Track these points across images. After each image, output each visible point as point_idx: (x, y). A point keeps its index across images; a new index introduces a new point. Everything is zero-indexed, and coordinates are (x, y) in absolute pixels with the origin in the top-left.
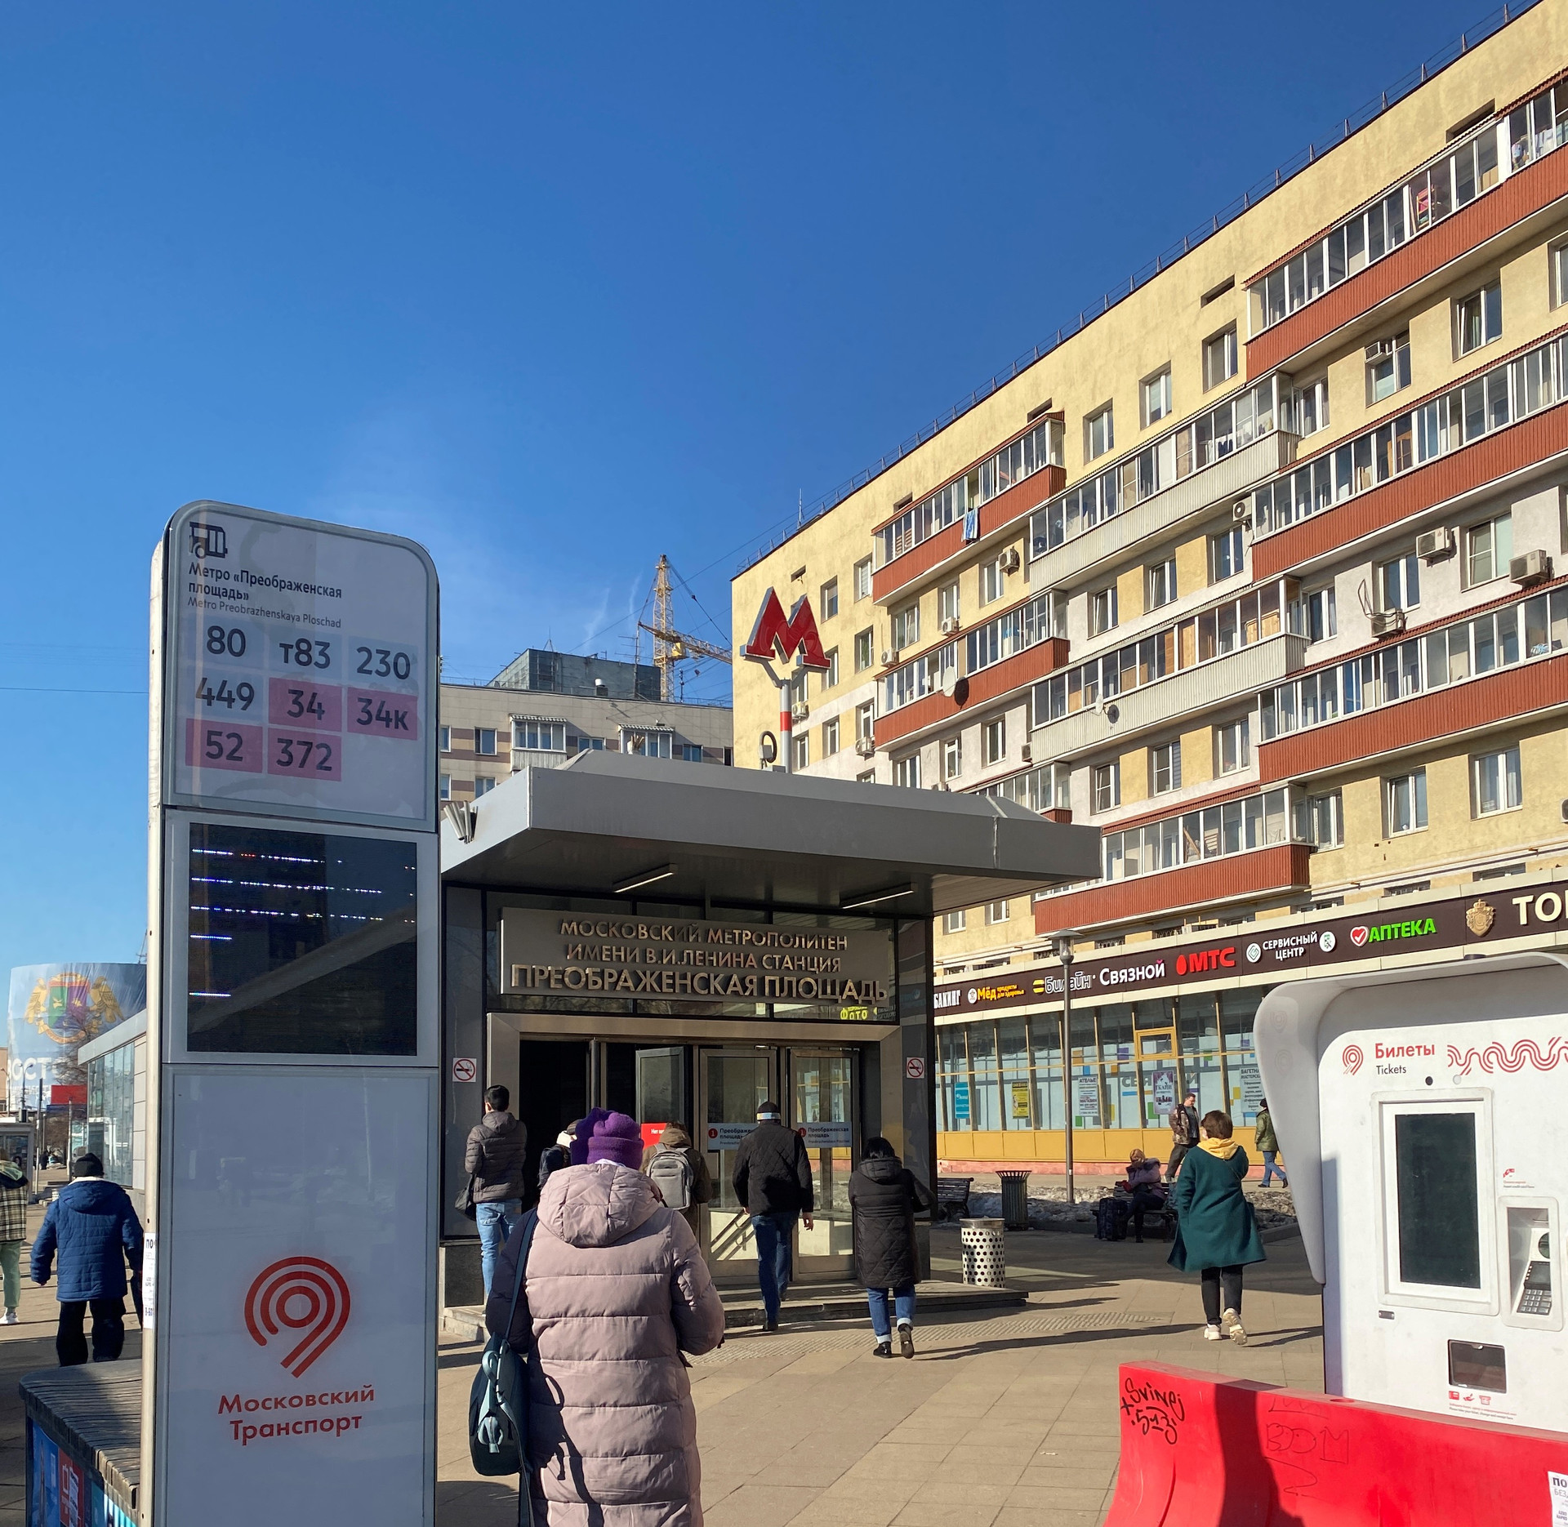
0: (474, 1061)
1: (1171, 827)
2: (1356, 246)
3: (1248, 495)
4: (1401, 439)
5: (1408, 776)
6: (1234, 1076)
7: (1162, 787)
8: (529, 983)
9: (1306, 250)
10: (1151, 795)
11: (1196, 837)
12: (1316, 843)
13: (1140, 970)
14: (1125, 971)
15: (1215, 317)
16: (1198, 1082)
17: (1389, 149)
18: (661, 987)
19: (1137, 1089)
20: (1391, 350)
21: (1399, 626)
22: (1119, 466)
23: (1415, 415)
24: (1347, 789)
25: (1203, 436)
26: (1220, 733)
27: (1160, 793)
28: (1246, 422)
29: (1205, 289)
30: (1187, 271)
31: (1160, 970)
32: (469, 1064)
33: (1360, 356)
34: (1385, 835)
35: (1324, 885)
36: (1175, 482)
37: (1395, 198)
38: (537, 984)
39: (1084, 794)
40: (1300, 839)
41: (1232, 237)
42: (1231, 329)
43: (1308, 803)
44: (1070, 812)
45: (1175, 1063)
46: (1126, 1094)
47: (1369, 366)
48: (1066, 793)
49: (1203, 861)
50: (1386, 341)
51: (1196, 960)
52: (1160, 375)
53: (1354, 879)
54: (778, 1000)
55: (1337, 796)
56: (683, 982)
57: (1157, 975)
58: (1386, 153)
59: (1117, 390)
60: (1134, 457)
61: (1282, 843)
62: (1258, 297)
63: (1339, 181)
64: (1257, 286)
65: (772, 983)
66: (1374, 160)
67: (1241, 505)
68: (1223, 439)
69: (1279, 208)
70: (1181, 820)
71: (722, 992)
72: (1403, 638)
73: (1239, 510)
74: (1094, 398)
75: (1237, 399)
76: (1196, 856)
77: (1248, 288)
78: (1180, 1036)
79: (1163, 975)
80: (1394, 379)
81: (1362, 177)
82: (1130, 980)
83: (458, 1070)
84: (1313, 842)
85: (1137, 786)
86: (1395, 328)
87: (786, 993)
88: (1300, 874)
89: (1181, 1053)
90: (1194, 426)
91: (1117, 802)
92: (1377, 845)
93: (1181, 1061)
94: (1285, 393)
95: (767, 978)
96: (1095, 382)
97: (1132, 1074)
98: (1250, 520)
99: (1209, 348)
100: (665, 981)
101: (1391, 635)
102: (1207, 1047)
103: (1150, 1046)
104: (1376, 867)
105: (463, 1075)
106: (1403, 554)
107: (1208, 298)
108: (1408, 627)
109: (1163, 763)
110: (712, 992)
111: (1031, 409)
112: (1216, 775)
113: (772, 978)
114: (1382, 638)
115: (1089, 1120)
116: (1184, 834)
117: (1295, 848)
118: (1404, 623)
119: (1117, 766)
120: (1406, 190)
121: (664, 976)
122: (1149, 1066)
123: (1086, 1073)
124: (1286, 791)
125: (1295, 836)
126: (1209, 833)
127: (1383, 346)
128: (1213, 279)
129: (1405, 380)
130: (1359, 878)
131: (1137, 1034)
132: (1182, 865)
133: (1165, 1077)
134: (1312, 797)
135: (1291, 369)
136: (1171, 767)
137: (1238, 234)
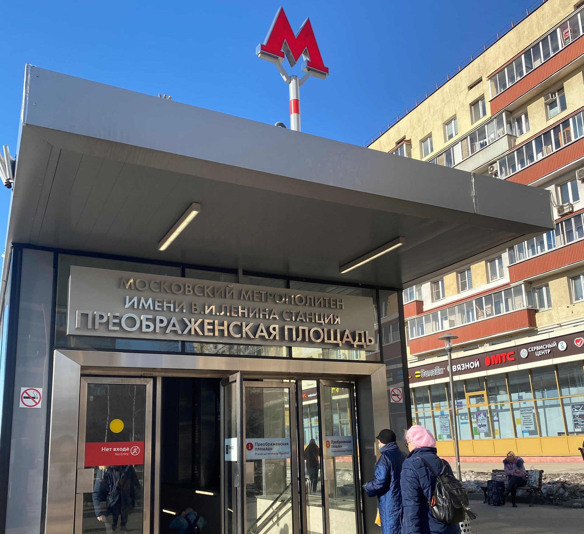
0: (40, 390)
1: (470, 305)
2: (537, 55)
3: (495, 162)
4: (565, 130)
5: (580, 275)
6: (517, 414)
7: (463, 289)
8: (90, 326)
9: (514, 61)
10: (459, 292)
11: (482, 308)
12: (538, 308)
13: (467, 364)
14: (460, 365)
15: (475, 94)
16: (498, 416)
17: (548, 17)
18: (203, 332)
19: (468, 421)
20: (555, 96)
21: (571, 210)
22: (436, 157)
23: (571, 120)
24: (551, 283)
25: (473, 141)
26: (489, 264)
27: (463, 291)
28: (491, 133)
29: (469, 84)
30: (461, 78)
31: (477, 364)
32: (35, 393)
33: (542, 100)
34: (571, 303)
35: (543, 326)
36: (462, 161)
37: (553, 34)
38: (97, 326)
39: (428, 293)
40: (530, 306)
41: (480, 62)
42: (482, 98)
43: (533, 291)
44: (423, 302)
45: (487, 408)
46: (462, 423)
47: (546, 104)
48: (420, 294)
49: (486, 318)
50: (553, 93)
51: (495, 358)
52: (452, 120)
53: (558, 323)
54: (295, 344)
55: (546, 287)
56: (221, 328)
57: (476, 367)
58: (547, 19)
59: (433, 128)
60: (443, 153)
61: (522, 308)
62: (493, 83)
63: (526, 33)
64: (492, 78)
65: (290, 330)
66: (541, 22)
67: (492, 167)
68: (482, 142)
69: (500, 48)
70: (474, 301)
71: (252, 337)
72: (573, 215)
73: (491, 169)
74: (424, 133)
75: (487, 124)
76: (482, 317)
77: (489, 79)
78: (488, 395)
79: (479, 366)
80: (558, 108)
81: (537, 30)
82: (462, 369)
83: (25, 398)
84: (537, 308)
85: (452, 289)
86: (557, 87)
87: (300, 339)
88: (532, 322)
89: (489, 403)
90: (469, 137)
91: (444, 296)
92: (568, 307)
93: (490, 407)
94: (509, 119)
95: (286, 327)
96: (424, 126)
97: (465, 414)
98: (497, 173)
99: (473, 107)
100: (207, 327)
101: (566, 214)
102: (502, 400)
103: (473, 400)
104: (568, 317)
105: (30, 402)
106: (569, 180)
107: (471, 88)
108: (574, 211)
109: (463, 278)
110: (244, 335)
111: (397, 140)
112: (488, 282)
113: (291, 327)
114: (562, 216)
115: (445, 437)
116: (476, 308)
117: (529, 310)
118: (573, 209)
119: (442, 281)
120: (558, 30)
121: (206, 324)
122: (473, 410)
123: (442, 414)
124: (523, 286)
125: (528, 305)
126: (488, 306)
127: (552, 95)
128: (473, 79)
129: (564, 107)
130: (561, 322)
131: (467, 395)
132: (476, 321)
133: (482, 415)
134: (534, 288)
135: (510, 109)
136: (467, 280)
137: (482, 61)
